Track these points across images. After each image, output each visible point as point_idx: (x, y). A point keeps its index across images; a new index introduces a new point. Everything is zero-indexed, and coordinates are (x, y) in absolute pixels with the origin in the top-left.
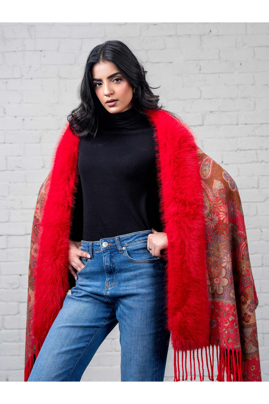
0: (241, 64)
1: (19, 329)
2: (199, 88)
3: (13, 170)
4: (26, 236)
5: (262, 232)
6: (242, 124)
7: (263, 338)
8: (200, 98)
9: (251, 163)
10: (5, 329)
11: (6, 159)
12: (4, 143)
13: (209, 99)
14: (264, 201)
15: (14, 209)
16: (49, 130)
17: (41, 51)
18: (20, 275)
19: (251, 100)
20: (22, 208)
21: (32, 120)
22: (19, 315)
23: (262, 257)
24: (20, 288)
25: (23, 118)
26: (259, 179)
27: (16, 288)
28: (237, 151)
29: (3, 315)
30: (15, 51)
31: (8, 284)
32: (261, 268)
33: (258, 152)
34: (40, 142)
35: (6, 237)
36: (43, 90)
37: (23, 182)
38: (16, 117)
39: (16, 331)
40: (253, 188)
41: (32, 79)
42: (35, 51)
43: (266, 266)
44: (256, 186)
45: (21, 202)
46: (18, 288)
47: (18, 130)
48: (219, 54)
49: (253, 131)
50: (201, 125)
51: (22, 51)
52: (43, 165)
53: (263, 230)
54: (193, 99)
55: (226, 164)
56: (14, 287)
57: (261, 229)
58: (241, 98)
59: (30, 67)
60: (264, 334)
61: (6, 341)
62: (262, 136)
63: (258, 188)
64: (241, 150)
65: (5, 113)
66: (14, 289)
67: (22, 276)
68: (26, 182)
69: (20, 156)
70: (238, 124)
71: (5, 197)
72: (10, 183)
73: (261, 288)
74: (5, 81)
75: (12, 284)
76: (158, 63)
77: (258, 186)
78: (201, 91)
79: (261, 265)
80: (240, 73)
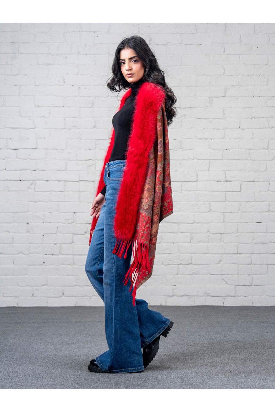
0: (258, 47)
1: (73, 255)
2: (223, 66)
3: (70, 129)
4: (80, 182)
5: (269, 184)
6: (256, 97)
7: (267, 268)
8: (223, 75)
9: (263, 128)
10: (62, 254)
11: (65, 120)
12: (63, 107)
13: (231, 75)
14: (272, 160)
15: (70, 160)
16: (100, 97)
17: (95, 32)
18: (75, 213)
19: (265, 77)
20: (77, 160)
21: (86, 88)
22: (73, 244)
23: (269, 204)
24: (75, 223)
25: (79, 87)
26: (269, 142)
27: (71, 223)
28: (252, 118)
29: (61, 244)
30: (73, 32)
31: (65, 219)
32: (268, 213)
33: (269, 119)
34: (92, 107)
35: (64, 182)
36: (95, 64)
37: (78, 139)
38: (73, 86)
39: (71, 256)
40: (264, 148)
41: (86, 55)
42: (90, 32)
43: (272, 212)
44: (266, 147)
45: (76, 154)
46: (73, 223)
47: (75, 96)
48: (240, 38)
49: (266, 102)
50: (224, 97)
51: (79, 32)
52: (94, 126)
53: (270, 183)
54: (218, 75)
55: (243, 129)
56: (70, 222)
57: (269, 182)
58: (257, 75)
59: (86, 45)
60: (267, 264)
61: (63, 264)
62: (272, 107)
63: (268, 149)
64: (255, 118)
65: (64, 82)
66: (69, 223)
67: (76, 214)
68: (81, 139)
69: (76, 117)
70: (253, 97)
71: (63, 150)
72: (67, 139)
73: (267, 228)
74: (65, 55)
75: (68, 220)
76: (190, 44)
77: (268, 147)
78: (224, 69)
79: (267, 210)
80: (257, 54)
